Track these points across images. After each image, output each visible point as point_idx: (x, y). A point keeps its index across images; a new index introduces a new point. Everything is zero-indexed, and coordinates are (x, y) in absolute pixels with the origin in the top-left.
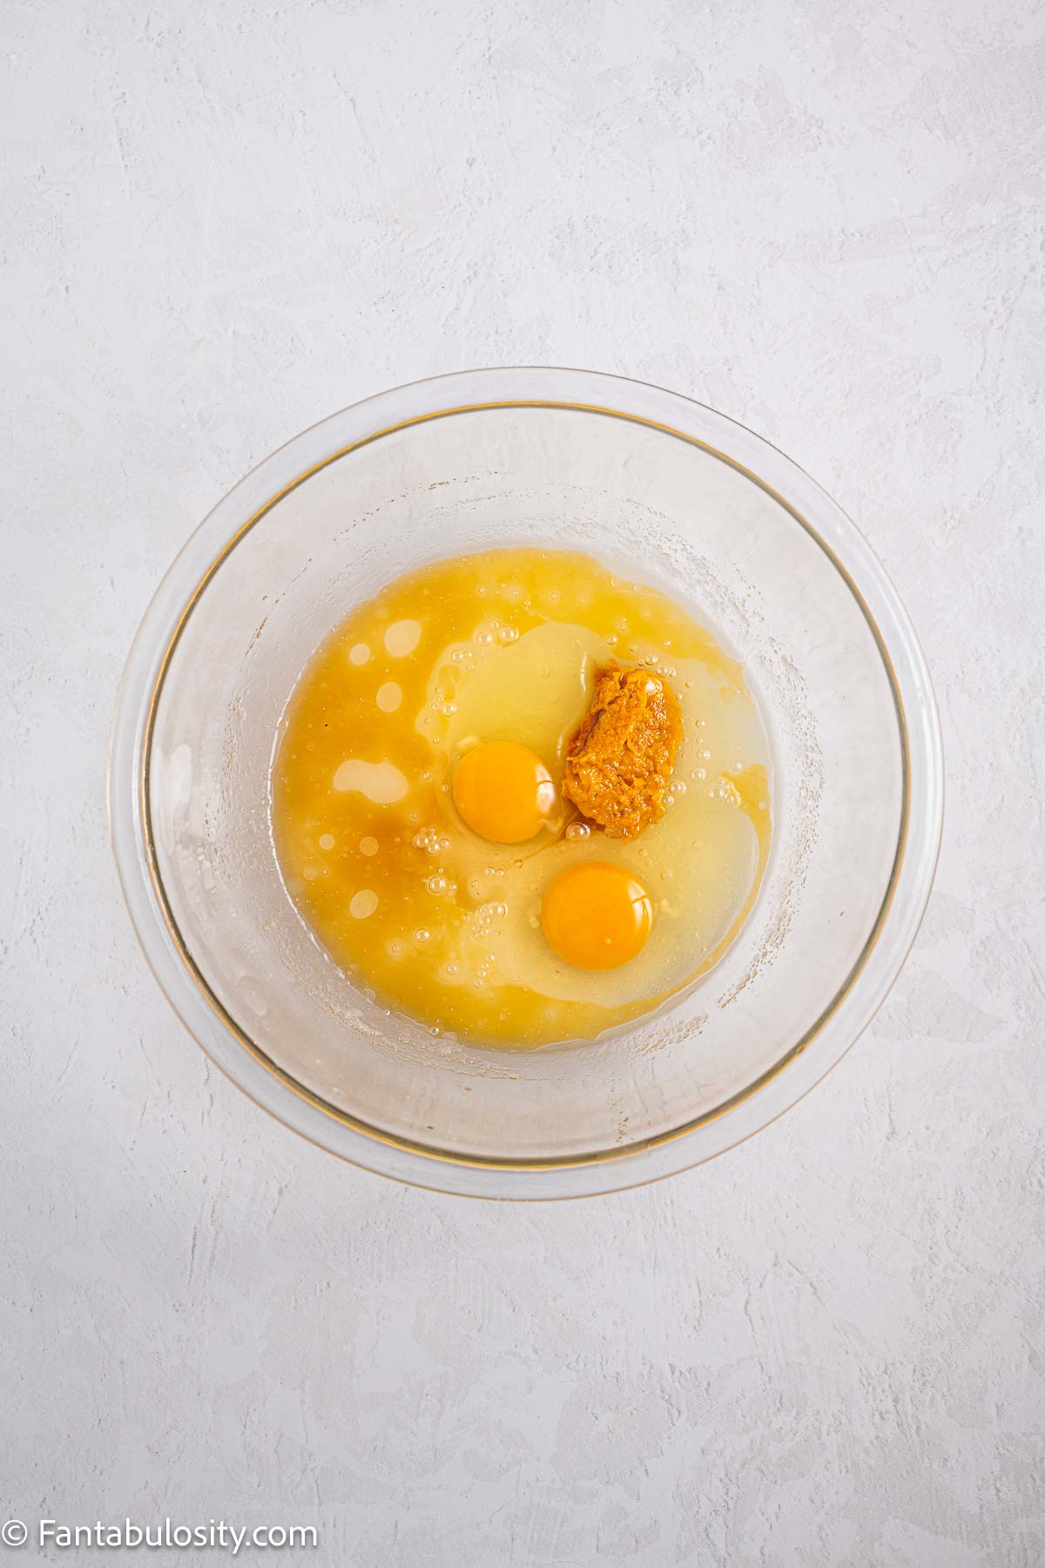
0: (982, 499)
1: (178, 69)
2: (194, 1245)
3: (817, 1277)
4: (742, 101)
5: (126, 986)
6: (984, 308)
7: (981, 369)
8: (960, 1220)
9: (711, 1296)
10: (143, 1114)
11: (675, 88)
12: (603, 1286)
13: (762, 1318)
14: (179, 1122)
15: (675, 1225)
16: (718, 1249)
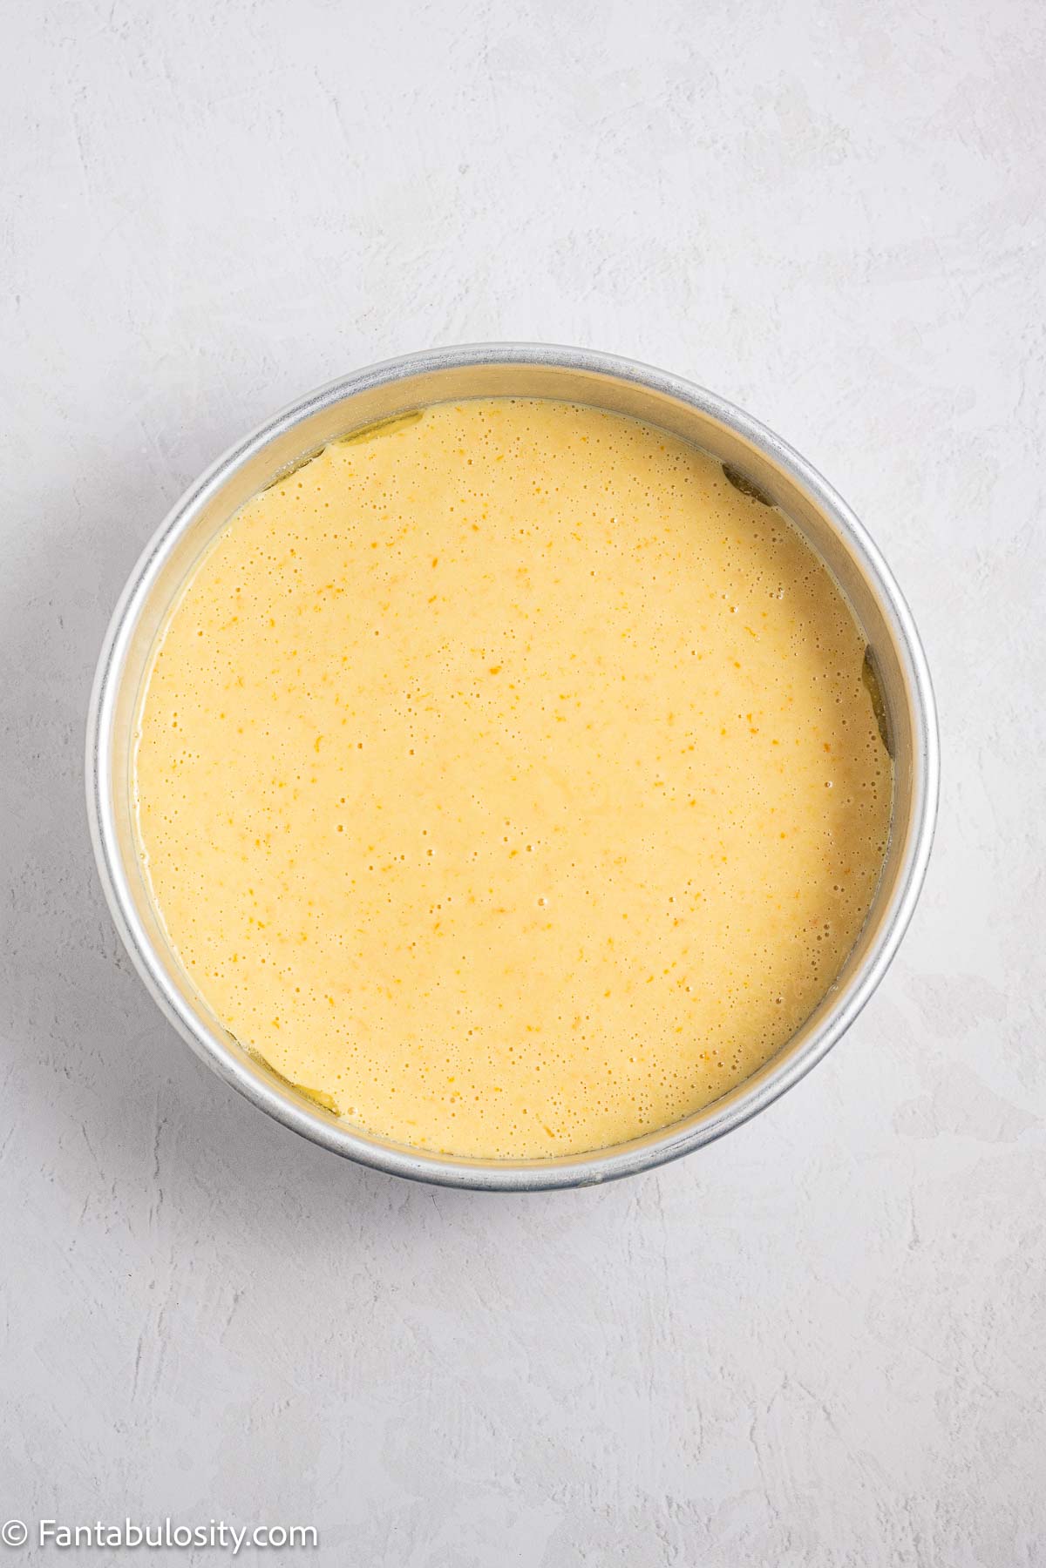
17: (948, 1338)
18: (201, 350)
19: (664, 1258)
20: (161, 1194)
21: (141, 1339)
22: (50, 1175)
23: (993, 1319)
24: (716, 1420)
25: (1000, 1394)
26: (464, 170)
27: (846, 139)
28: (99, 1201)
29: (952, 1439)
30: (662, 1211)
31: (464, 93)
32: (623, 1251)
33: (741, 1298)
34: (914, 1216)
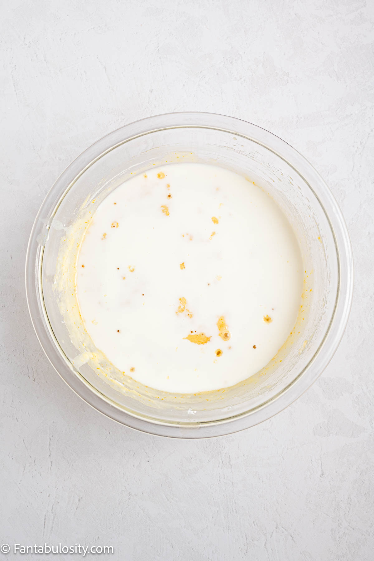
0: (354, 221)
1: (36, 56)
2: (45, 522)
3: (293, 533)
4: (257, 66)
5: (17, 418)
6: (353, 146)
7: (353, 170)
8: (350, 509)
9: (251, 541)
10: (24, 469)
11: (231, 61)
12: (208, 537)
13: (272, 550)
14: (38, 473)
15: (236, 513)
16: (254, 522)
17: (335, 509)
18: (59, 159)
19: (232, 482)
20: (52, 463)
21: (45, 515)
22: (12, 457)
23: (351, 502)
24: (252, 541)
25: (354, 529)
26: (151, 91)
27: (288, 76)
28: (29, 466)
29: (338, 546)
30: (231, 466)
31: (151, 64)
32: (217, 480)
33: (260, 496)
34: (322, 465)
